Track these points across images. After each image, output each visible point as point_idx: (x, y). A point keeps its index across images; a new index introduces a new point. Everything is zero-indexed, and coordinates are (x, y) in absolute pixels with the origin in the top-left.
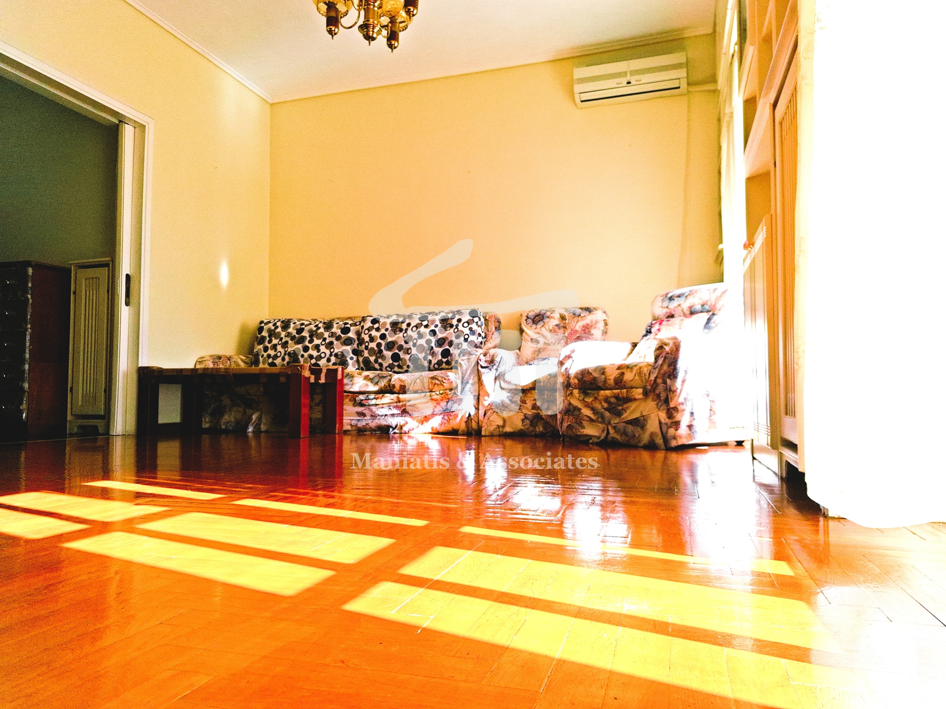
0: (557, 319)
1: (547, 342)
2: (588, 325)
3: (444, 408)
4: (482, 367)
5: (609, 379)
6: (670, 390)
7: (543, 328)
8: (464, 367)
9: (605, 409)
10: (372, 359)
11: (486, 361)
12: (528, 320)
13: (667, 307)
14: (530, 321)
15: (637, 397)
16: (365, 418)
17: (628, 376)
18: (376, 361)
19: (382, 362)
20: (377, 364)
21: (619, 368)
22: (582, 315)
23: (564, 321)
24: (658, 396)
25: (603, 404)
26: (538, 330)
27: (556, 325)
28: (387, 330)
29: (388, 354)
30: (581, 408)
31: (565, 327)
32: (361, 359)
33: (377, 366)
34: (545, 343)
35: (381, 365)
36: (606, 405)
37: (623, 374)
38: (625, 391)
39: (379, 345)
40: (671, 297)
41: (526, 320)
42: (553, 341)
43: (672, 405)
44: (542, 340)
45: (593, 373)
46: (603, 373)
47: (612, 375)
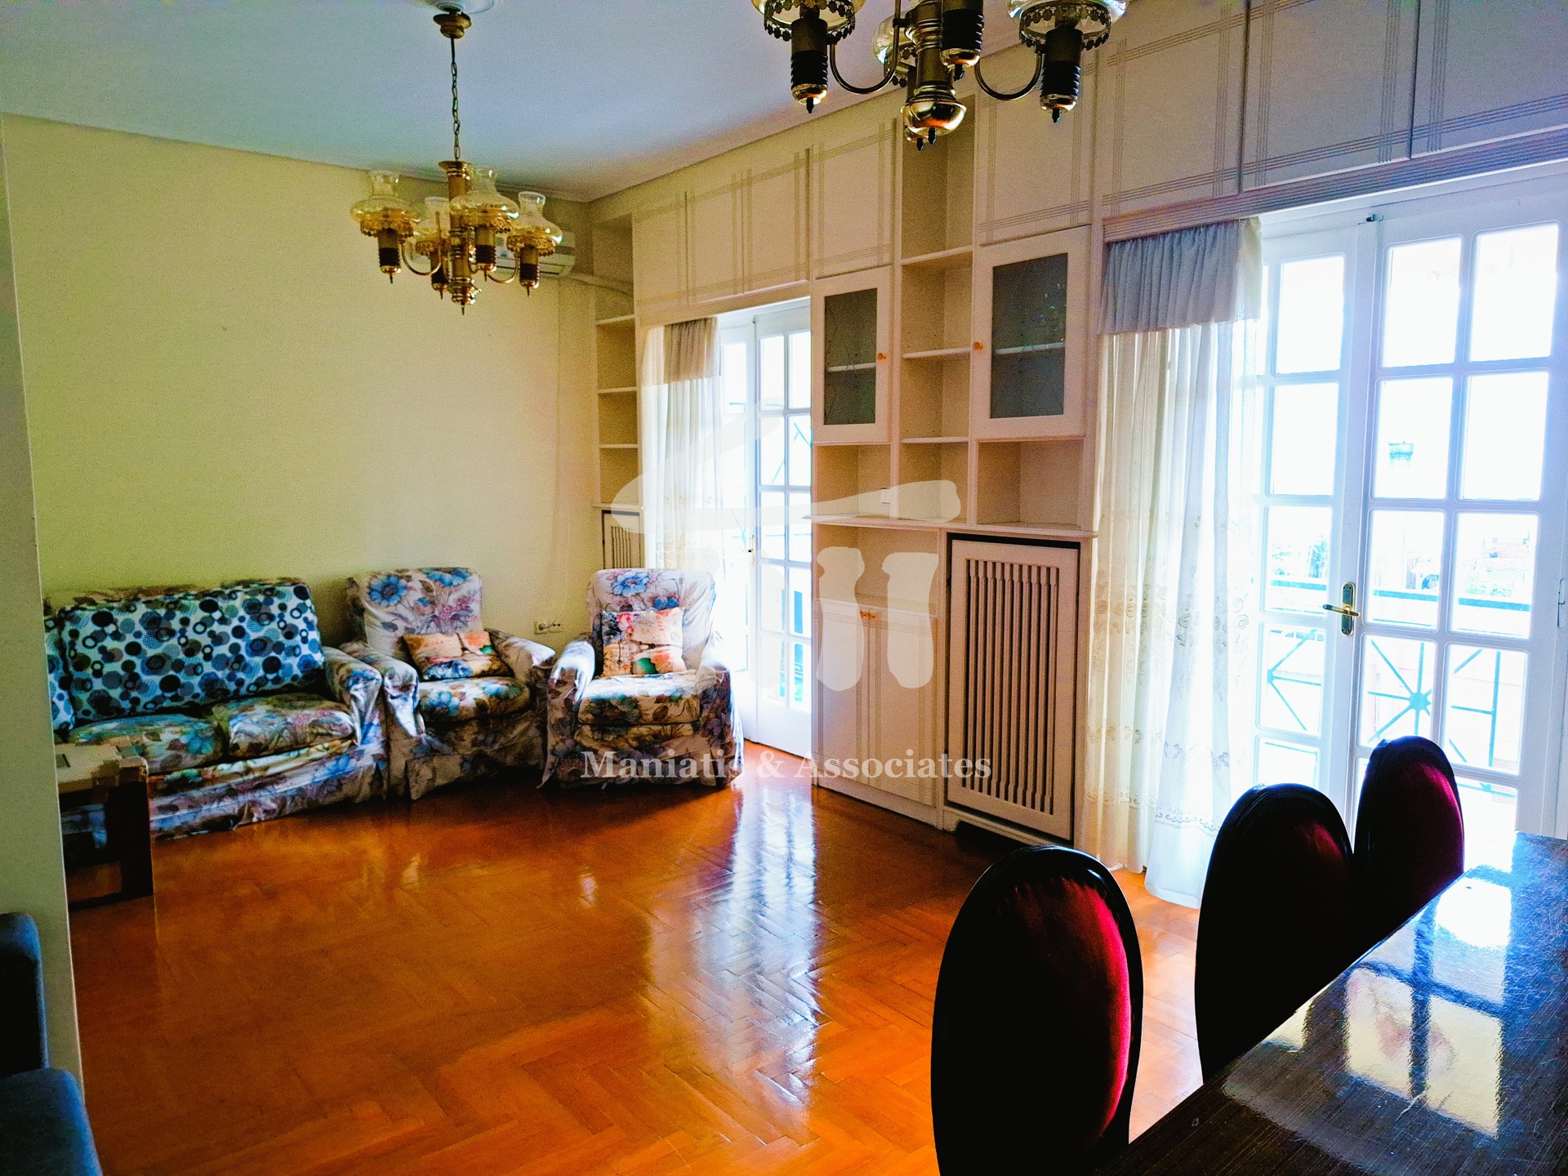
0: (419, 591)
1: (409, 626)
2: (465, 597)
3: (333, 769)
4: (393, 698)
5: (646, 714)
6: (725, 725)
7: (399, 606)
8: (362, 701)
9: (635, 749)
10: (115, 693)
11: (394, 687)
12: (374, 593)
13: (621, 595)
14: (376, 595)
15: (685, 733)
16: (178, 813)
17: (674, 711)
18: (124, 696)
19: (139, 696)
20: (128, 702)
21: (659, 699)
22: (455, 583)
23: (430, 594)
24: (711, 732)
25: (631, 742)
26: (391, 609)
27: (420, 600)
28: (138, 635)
29: (154, 680)
30: (598, 748)
31: (432, 603)
32: (84, 697)
33: (126, 705)
34: (406, 629)
35: (136, 701)
36: (634, 743)
37: (665, 708)
38: (669, 727)
39: (128, 666)
40: (624, 582)
41: (369, 594)
42: (419, 625)
43: (727, 740)
44: (400, 624)
45: (619, 707)
46: (637, 707)
47: (650, 709)
